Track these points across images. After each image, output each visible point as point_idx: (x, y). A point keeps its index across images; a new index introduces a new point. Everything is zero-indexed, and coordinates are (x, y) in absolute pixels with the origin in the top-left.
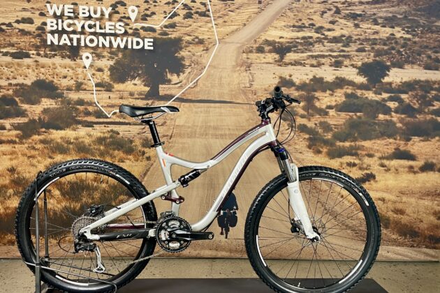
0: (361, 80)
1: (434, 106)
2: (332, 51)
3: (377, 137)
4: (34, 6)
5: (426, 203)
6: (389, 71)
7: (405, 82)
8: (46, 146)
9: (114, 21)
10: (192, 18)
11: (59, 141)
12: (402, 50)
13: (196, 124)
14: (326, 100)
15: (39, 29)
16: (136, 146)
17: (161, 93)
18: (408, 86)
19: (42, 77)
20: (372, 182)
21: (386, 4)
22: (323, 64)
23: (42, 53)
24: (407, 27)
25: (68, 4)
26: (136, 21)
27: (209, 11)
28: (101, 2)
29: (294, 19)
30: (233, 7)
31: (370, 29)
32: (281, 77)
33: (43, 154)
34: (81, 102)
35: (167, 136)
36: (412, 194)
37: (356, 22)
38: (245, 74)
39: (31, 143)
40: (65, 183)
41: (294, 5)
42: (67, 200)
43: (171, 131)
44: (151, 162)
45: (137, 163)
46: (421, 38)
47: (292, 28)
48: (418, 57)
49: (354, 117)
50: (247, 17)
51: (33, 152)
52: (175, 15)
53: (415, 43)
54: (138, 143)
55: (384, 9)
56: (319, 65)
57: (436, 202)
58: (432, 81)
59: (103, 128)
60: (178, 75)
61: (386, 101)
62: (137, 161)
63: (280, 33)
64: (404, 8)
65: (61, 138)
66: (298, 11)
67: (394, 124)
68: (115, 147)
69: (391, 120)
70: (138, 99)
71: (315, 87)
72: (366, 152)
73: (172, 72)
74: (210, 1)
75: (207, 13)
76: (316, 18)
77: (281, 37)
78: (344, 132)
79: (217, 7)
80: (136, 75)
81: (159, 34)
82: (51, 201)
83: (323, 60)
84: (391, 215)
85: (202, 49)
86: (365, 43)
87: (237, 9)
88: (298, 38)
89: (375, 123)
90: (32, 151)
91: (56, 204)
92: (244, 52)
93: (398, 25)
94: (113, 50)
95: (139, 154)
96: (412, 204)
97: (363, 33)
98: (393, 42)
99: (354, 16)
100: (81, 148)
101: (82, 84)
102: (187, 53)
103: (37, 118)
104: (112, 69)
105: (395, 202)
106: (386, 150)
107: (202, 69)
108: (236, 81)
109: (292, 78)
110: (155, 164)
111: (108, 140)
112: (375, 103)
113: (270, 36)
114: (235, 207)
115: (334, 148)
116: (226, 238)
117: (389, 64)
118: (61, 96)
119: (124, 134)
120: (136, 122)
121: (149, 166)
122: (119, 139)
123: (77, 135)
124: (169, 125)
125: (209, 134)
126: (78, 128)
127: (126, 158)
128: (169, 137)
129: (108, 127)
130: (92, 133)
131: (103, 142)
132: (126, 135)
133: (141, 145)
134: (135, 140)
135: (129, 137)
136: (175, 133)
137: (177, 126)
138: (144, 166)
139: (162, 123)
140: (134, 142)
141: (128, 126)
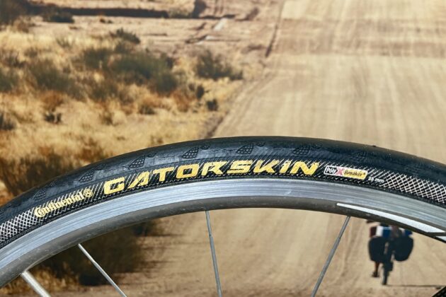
13: (335, 17)
16: (181, 73)
35: (259, 48)
40: (13, 163)
43: (270, 36)
44: (219, 114)
45: (184, 117)
54: (186, 65)
59: (98, 25)
62: (185, 110)
68: (129, 75)
95: (191, 94)
110: (228, 119)
111: (112, 58)
116: (385, 283)
119: (151, 43)
120: (181, 11)
121: (214, 124)
122: (140, 55)
123: (33, 45)
124: (267, 18)
125: (366, 42)
126: (34, 25)
127: (157, 104)
128: (264, 52)
129: (110, 22)
130: (70, 39)
131: (101, 62)
132: (158, 46)
133: (194, 70)
134: (178, 58)
135: (164, 50)
136: (280, 40)
137: (286, 20)
138: (201, 124)
139: (249, 13)
140: (177, 64)
141: (162, 20)
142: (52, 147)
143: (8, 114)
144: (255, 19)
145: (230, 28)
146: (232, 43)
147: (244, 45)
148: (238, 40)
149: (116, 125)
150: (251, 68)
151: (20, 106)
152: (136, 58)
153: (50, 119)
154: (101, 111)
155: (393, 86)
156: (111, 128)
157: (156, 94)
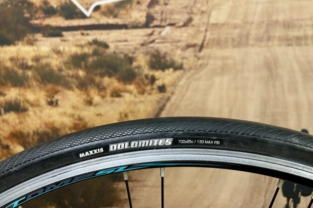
11: (9, 64)
16: (139, 67)
35: (194, 46)
40: (28, 134)
43: (201, 37)
44: (166, 95)
45: (142, 98)
54: (142, 61)
59: (80, 37)
62: (142, 93)
65: (12, 59)
68: (103, 71)
95: (146, 81)
100: (46, 76)
110: (173, 98)
111: (90, 60)
119: (117, 47)
120: (137, 23)
121: (164, 102)
122: (110, 56)
123: (37, 53)
124: (199, 24)
125: (274, 37)
126: (37, 40)
127: (123, 89)
128: (198, 48)
129: (88, 34)
130: (61, 48)
131: (83, 63)
132: (122, 49)
133: (148, 65)
134: (136, 57)
135: (126, 52)
136: (210, 39)
137: (213, 24)
138: (154, 102)
139: (185, 21)
140: (136, 61)
141: (123, 31)
142: (53, 123)
143: (23, 102)
144: (190, 25)
145: (172, 33)
146: (174, 44)
147: (183, 44)
148: (179, 41)
149: (96, 105)
150: (189, 61)
151: (31, 96)
152: (107, 59)
153: (51, 103)
154: (84, 97)
156: (92, 108)
157: (122, 83)
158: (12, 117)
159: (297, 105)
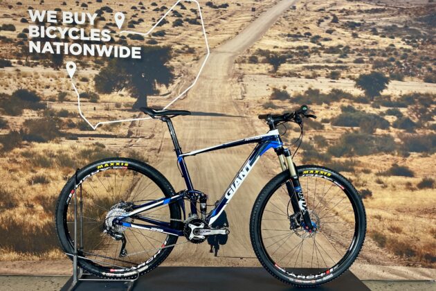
0: (358, 92)
1: (433, 120)
2: (328, 61)
3: (375, 153)
4: (16, 12)
5: (424, 221)
6: (388, 84)
7: (405, 95)
8: (28, 159)
9: (100, 28)
10: (182, 25)
11: (42, 154)
12: (401, 61)
13: (186, 137)
14: (322, 113)
15: (20, 36)
17: (149, 104)
18: (407, 100)
19: (24, 87)
20: (368, 199)
21: (386, 13)
22: (319, 76)
23: (24, 61)
24: (408, 38)
25: (51, 10)
26: (123, 28)
27: (200, 18)
28: (85, 8)
29: (289, 27)
30: (225, 15)
31: (369, 39)
32: (274, 89)
33: (24, 168)
34: (65, 113)
35: (155, 149)
36: (410, 211)
37: (354, 32)
38: (237, 85)
39: (12, 156)
40: (48, 198)
41: (289, 13)
42: (50, 216)
43: (159, 145)
45: (121, 178)
46: (422, 49)
47: (286, 38)
48: (418, 69)
49: (351, 131)
50: (240, 25)
51: (15, 166)
52: (164, 22)
53: (415, 54)
55: (384, 19)
56: (315, 76)
57: (434, 220)
58: (432, 95)
59: (88, 140)
60: (167, 86)
61: (384, 115)
62: (124, 175)
63: (274, 43)
64: (404, 17)
65: (44, 151)
66: (293, 20)
67: (392, 139)
69: (389, 135)
70: (125, 110)
71: (310, 100)
72: (363, 168)
73: (160, 83)
74: (201, 8)
75: (198, 20)
76: (313, 26)
77: (275, 47)
78: (340, 148)
79: (208, 14)
80: (122, 85)
81: (147, 43)
82: (34, 216)
83: (319, 72)
84: (387, 233)
85: (192, 58)
86: (363, 54)
87: (230, 16)
88: (293, 48)
89: (373, 138)
90: (13, 164)
91: (38, 220)
92: (236, 62)
93: (399, 35)
94: (98, 58)
96: (409, 222)
97: (361, 44)
98: (392, 53)
99: (352, 26)
100: (64, 162)
101: (65, 94)
102: (176, 62)
103: (18, 130)
104: (97, 78)
105: (391, 220)
106: (383, 166)
107: (192, 79)
108: (227, 94)
109: (287, 89)
111: (93, 154)
112: (373, 117)
113: (263, 45)
114: (225, 224)
115: (329, 163)
116: (216, 255)
117: (388, 76)
118: (43, 106)
119: (109, 148)
120: (122, 135)
121: (136, 181)
122: (105, 152)
123: (61, 148)
124: (158, 138)
126: (61, 141)
127: (112, 173)
128: (157, 151)
129: (93, 140)
130: (76, 146)
131: (88, 156)
132: (112, 149)
134: (121, 154)
135: (115, 150)
136: (164, 146)
137: (165, 139)
138: (130, 181)
139: (150, 136)
141: (114, 139)
143: (47, 177)
144: (153, 138)
145: (142, 142)
146: (144, 148)
147: (149, 148)
148: (146, 147)
149: (93, 181)
150: (151, 158)
151: (53, 174)
152: (103, 154)
153: (65, 179)
155: (211, 165)
156: (91, 183)
158: (38, 186)
159: (213, 186)
